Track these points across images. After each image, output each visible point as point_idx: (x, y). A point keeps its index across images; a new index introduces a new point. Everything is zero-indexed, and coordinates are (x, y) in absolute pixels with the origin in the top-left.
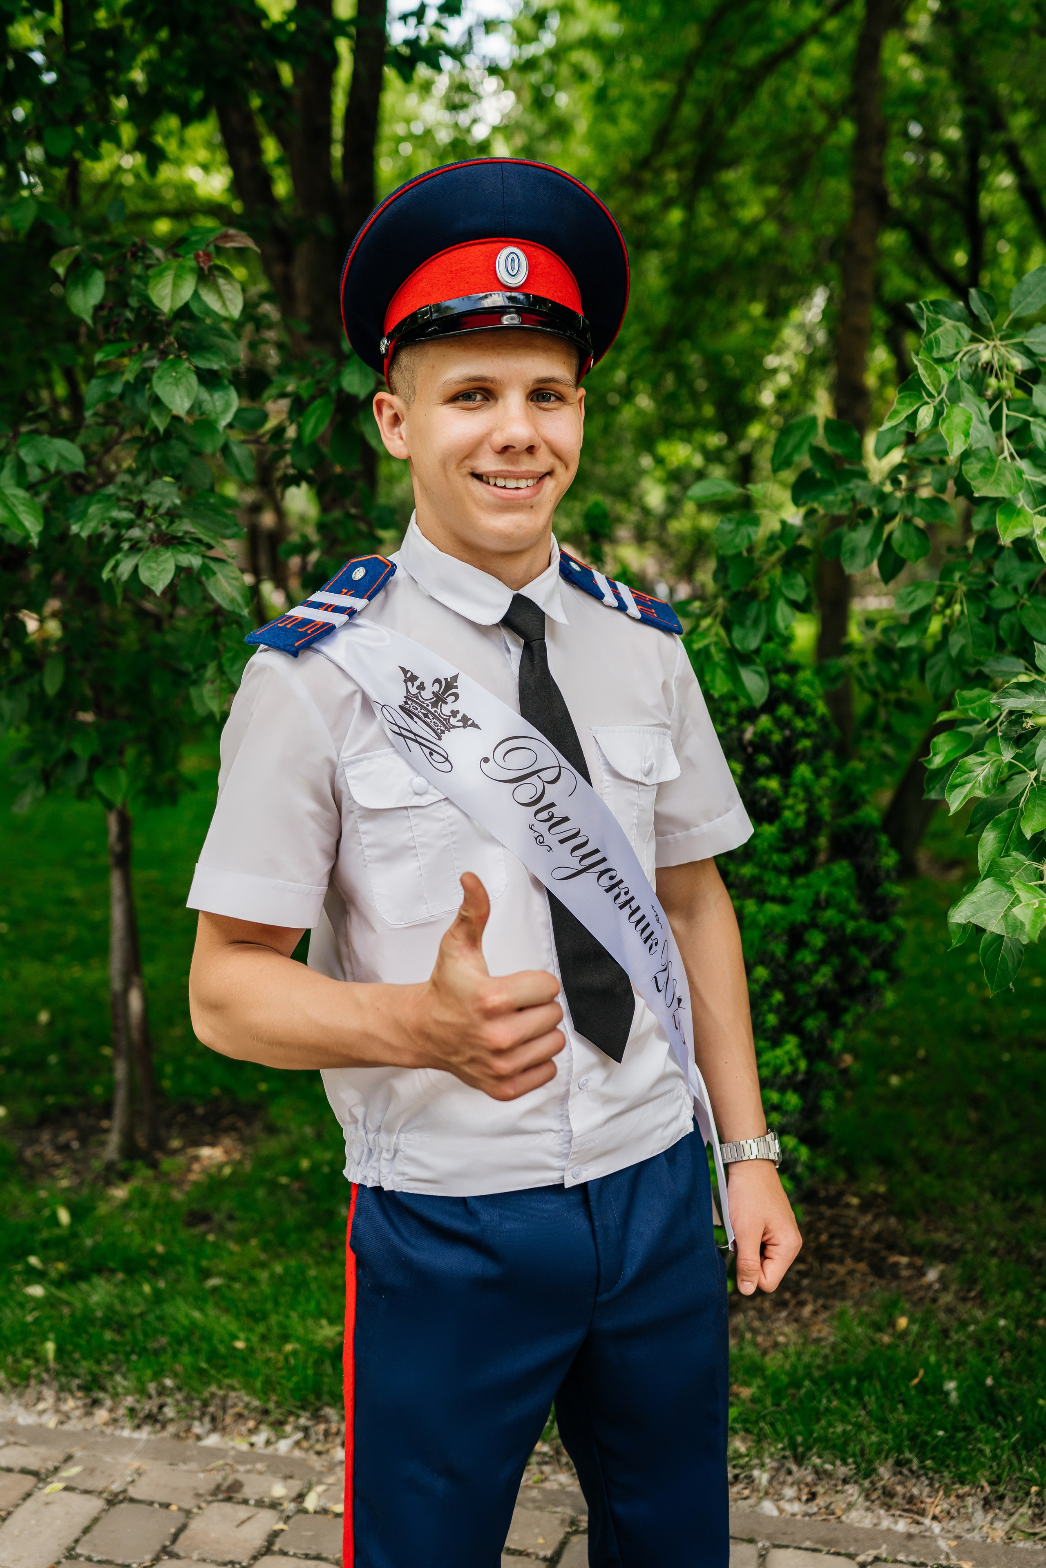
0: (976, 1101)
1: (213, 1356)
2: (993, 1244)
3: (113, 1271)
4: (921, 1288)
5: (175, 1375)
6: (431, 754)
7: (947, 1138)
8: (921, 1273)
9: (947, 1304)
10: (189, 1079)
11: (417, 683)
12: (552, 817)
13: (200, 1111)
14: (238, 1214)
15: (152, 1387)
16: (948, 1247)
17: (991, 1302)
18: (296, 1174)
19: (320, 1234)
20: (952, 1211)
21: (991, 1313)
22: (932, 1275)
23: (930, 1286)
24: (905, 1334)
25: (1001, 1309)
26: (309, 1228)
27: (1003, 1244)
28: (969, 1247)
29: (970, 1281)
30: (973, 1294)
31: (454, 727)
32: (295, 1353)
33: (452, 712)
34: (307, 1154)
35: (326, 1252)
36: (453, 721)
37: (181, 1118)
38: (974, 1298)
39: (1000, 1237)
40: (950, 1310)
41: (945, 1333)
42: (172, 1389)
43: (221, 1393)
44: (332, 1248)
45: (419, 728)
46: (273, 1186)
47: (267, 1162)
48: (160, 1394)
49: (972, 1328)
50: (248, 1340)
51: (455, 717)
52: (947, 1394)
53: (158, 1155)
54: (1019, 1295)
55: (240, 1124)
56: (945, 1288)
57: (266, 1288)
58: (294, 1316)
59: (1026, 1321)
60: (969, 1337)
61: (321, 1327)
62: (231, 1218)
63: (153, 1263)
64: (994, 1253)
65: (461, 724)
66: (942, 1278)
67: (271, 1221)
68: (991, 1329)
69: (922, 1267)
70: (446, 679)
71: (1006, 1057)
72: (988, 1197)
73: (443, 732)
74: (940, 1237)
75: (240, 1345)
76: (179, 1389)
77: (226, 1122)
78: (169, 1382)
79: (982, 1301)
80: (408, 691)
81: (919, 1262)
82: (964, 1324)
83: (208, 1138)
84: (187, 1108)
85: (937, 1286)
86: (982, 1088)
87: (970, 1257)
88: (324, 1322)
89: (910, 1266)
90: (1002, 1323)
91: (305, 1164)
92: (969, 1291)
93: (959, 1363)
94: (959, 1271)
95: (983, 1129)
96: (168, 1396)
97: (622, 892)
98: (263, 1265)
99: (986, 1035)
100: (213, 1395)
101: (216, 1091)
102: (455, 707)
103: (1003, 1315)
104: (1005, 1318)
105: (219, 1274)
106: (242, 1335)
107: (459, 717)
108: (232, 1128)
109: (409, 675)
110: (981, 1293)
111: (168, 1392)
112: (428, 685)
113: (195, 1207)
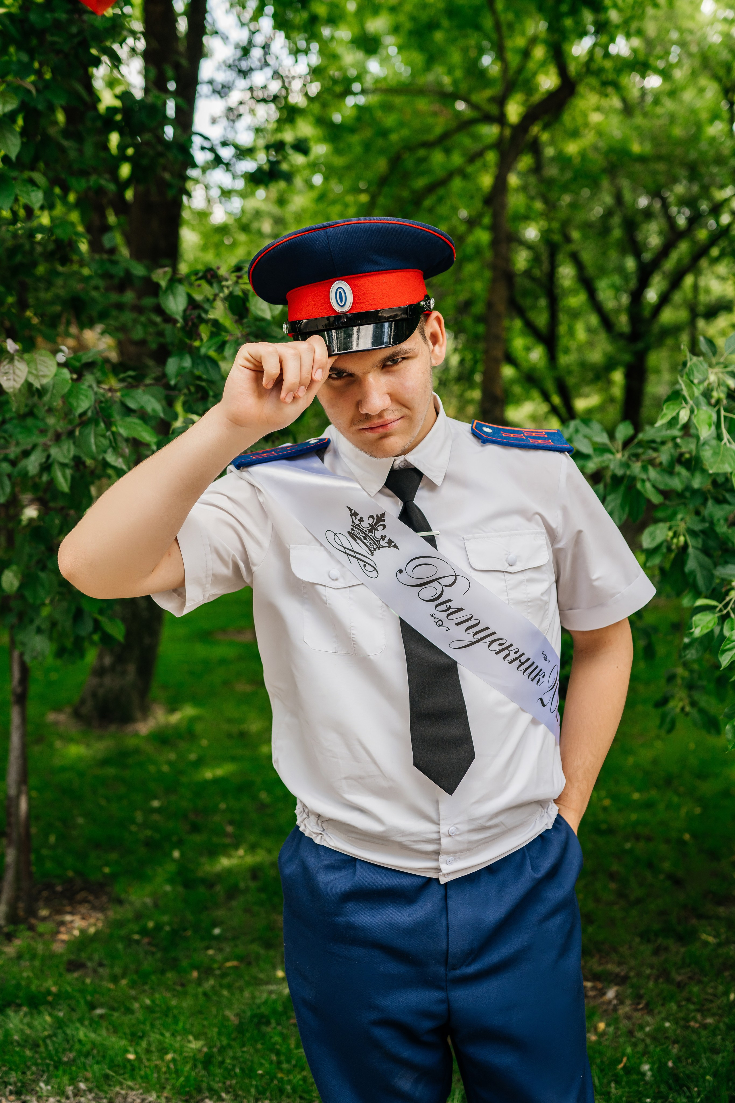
0: (612, 876)
1: (112, 1066)
2: (648, 971)
3: (19, 1006)
4: (603, 1003)
5: (86, 1080)
6: (365, 566)
7: (597, 900)
8: (602, 993)
9: (626, 1013)
10: (49, 865)
11: (358, 517)
12: (450, 608)
13: (59, 888)
14: (106, 962)
15: (70, 1090)
16: (617, 975)
17: (656, 1011)
18: (144, 932)
19: (170, 975)
20: (615, 950)
21: (658, 1018)
22: (611, 994)
23: (610, 1002)
24: (603, 1034)
25: (663, 1015)
26: (163, 972)
27: (655, 971)
28: (632, 974)
29: (638, 997)
30: (641, 1006)
31: (383, 547)
32: (174, 1060)
33: (382, 536)
34: (150, 918)
35: (179, 988)
36: (382, 543)
37: (45, 894)
38: (642, 1009)
39: (652, 967)
40: (629, 1018)
41: (630, 1033)
42: (84, 1091)
43: (123, 1092)
44: (183, 985)
45: (359, 547)
46: (129, 942)
47: (120, 924)
48: (75, 1095)
49: (647, 1029)
50: (136, 1053)
51: (383, 540)
52: (644, 1074)
53: (33, 921)
54: (673, 1006)
55: (91, 898)
56: (621, 1002)
57: (140, 1015)
58: (168, 1034)
59: (682, 1023)
60: (648, 1035)
61: (189, 1042)
62: (101, 965)
63: (50, 998)
64: (649, 977)
65: (387, 545)
66: (617, 996)
67: (133, 967)
68: (660, 1029)
69: (602, 989)
70: (377, 515)
71: (628, 846)
72: (637, 940)
73: (375, 550)
74: (611, 967)
75: (131, 1056)
76: (90, 1090)
77: (80, 896)
78: (82, 1086)
79: (649, 1009)
80: (353, 522)
81: (600, 985)
82: (642, 1028)
83: (68, 909)
84: (49, 886)
85: (615, 1002)
86: (615, 867)
87: (635, 980)
88: (191, 1038)
89: (593, 988)
90: (667, 1024)
91: (151, 924)
92: (638, 1004)
93: (645, 1053)
94: (629, 991)
95: (621, 895)
96: (82, 1096)
97: (512, 653)
98: (136, 999)
99: (611, 831)
100: (118, 1093)
101: (70, 874)
102: (384, 533)
103: (666, 1019)
104: (669, 1021)
105: (102, 1006)
106: (131, 1049)
107: (386, 540)
108: (85, 901)
109: (353, 512)
110: (647, 1005)
111: (82, 1093)
112: (365, 519)
113: (72, 957)
